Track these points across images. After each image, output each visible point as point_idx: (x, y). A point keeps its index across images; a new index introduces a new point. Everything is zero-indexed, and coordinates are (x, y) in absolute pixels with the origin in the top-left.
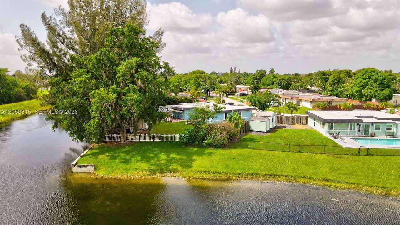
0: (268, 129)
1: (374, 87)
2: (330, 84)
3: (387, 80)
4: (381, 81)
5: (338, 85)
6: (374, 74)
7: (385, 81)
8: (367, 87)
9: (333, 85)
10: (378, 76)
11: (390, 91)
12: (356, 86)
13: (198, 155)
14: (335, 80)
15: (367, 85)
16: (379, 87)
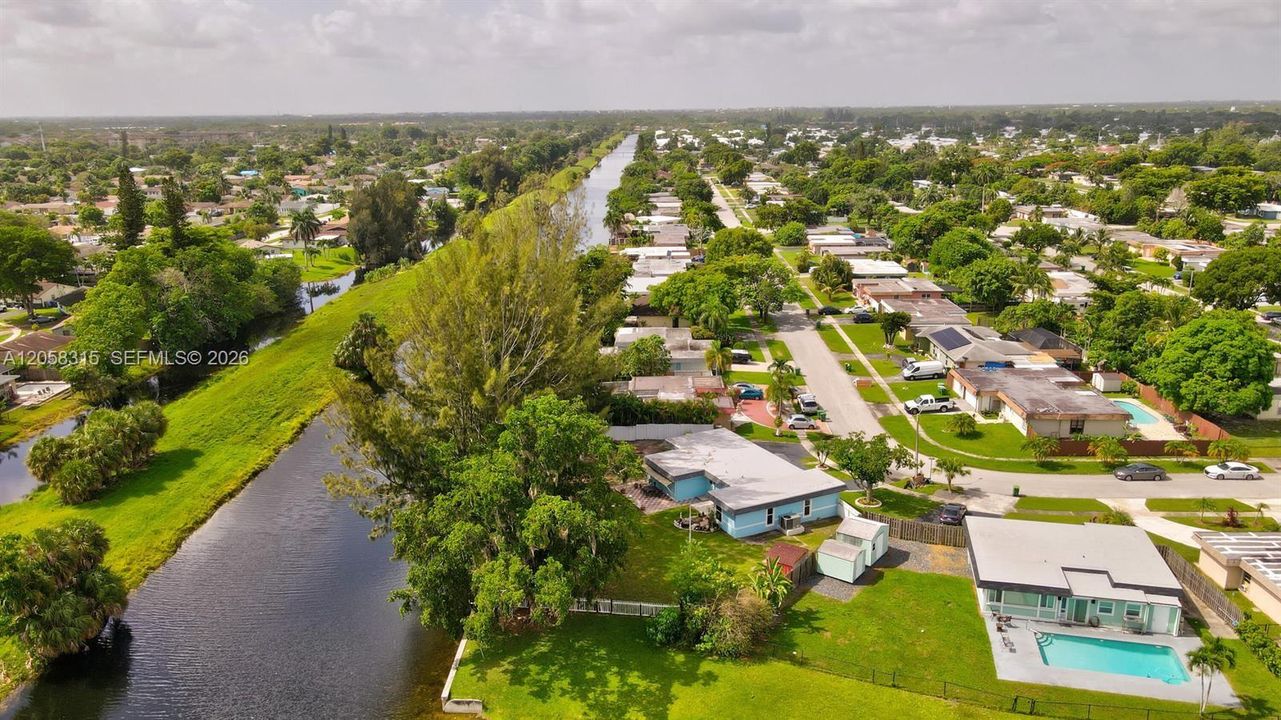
0: (859, 572)
1: (1215, 377)
2: (1115, 321)
3: (1256, 359)
4: (1239, 361)
5: (1138, 326)
6: (1220, 338)
7: (1250, 361)
8: (1195, 374)
9: (1123, 324)
10: (1231, 346)
11: (1261, 391)
12: (1168, 369)
13: (682, 681)
14: (1129, 310)
15: (1197, 368)
16: (1229, 379)
